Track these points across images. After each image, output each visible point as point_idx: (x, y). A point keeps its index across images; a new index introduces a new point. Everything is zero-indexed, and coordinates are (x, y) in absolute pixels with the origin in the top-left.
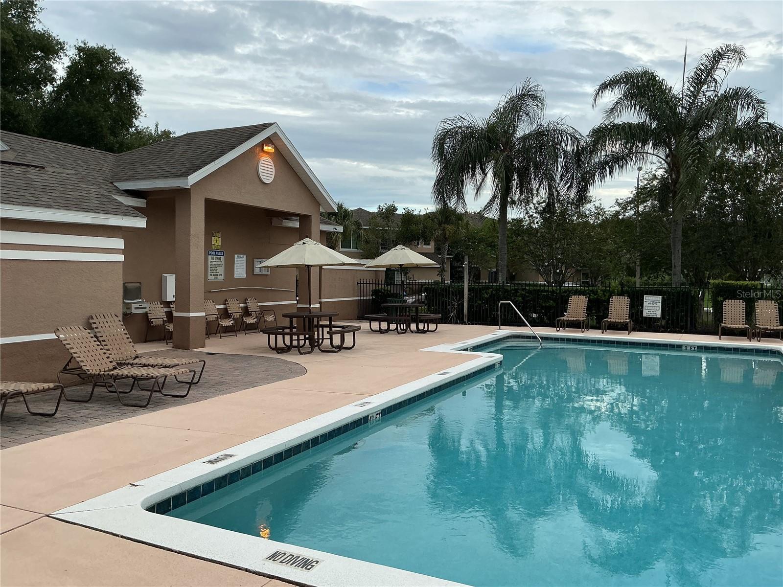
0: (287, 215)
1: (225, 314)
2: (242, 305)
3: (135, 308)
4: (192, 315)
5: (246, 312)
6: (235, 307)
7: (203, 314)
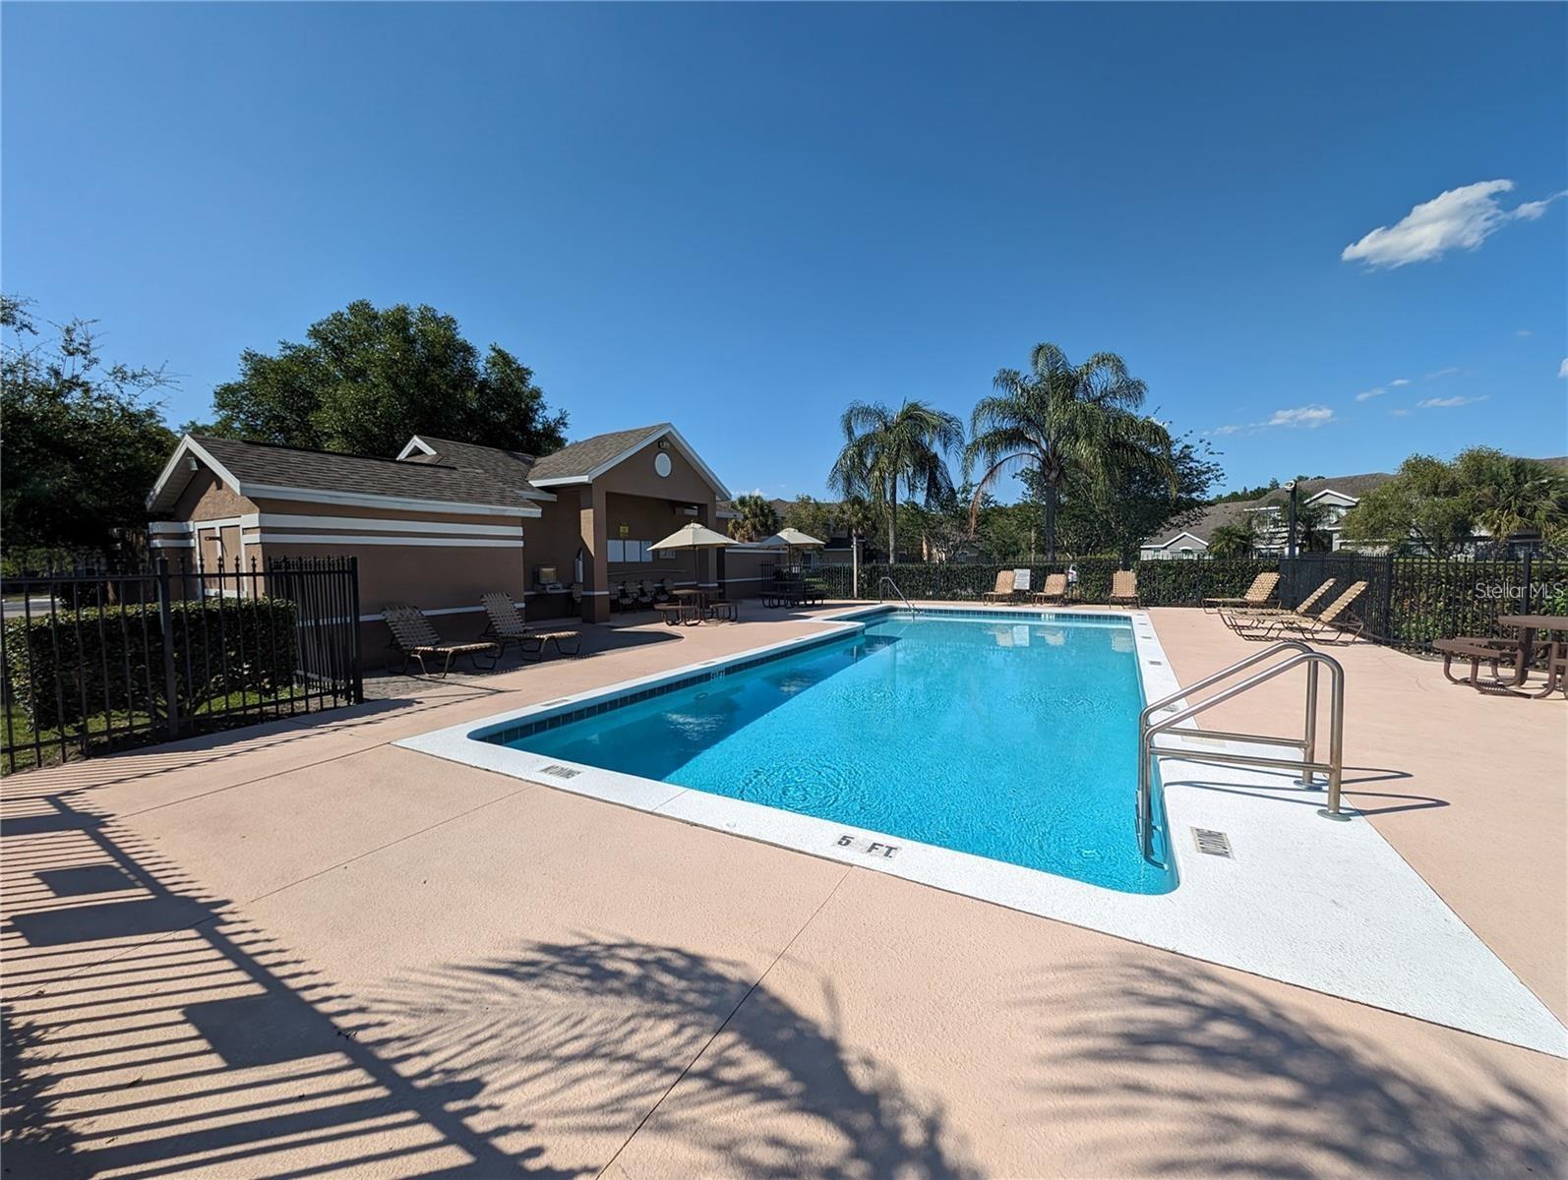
0: (689, 505)
1: (624, 594)
2: (639, 586)
3: (551, 589)
4: (596, 593)
5: (643, 593)
6: (633, 588)
7: (607, 593)
